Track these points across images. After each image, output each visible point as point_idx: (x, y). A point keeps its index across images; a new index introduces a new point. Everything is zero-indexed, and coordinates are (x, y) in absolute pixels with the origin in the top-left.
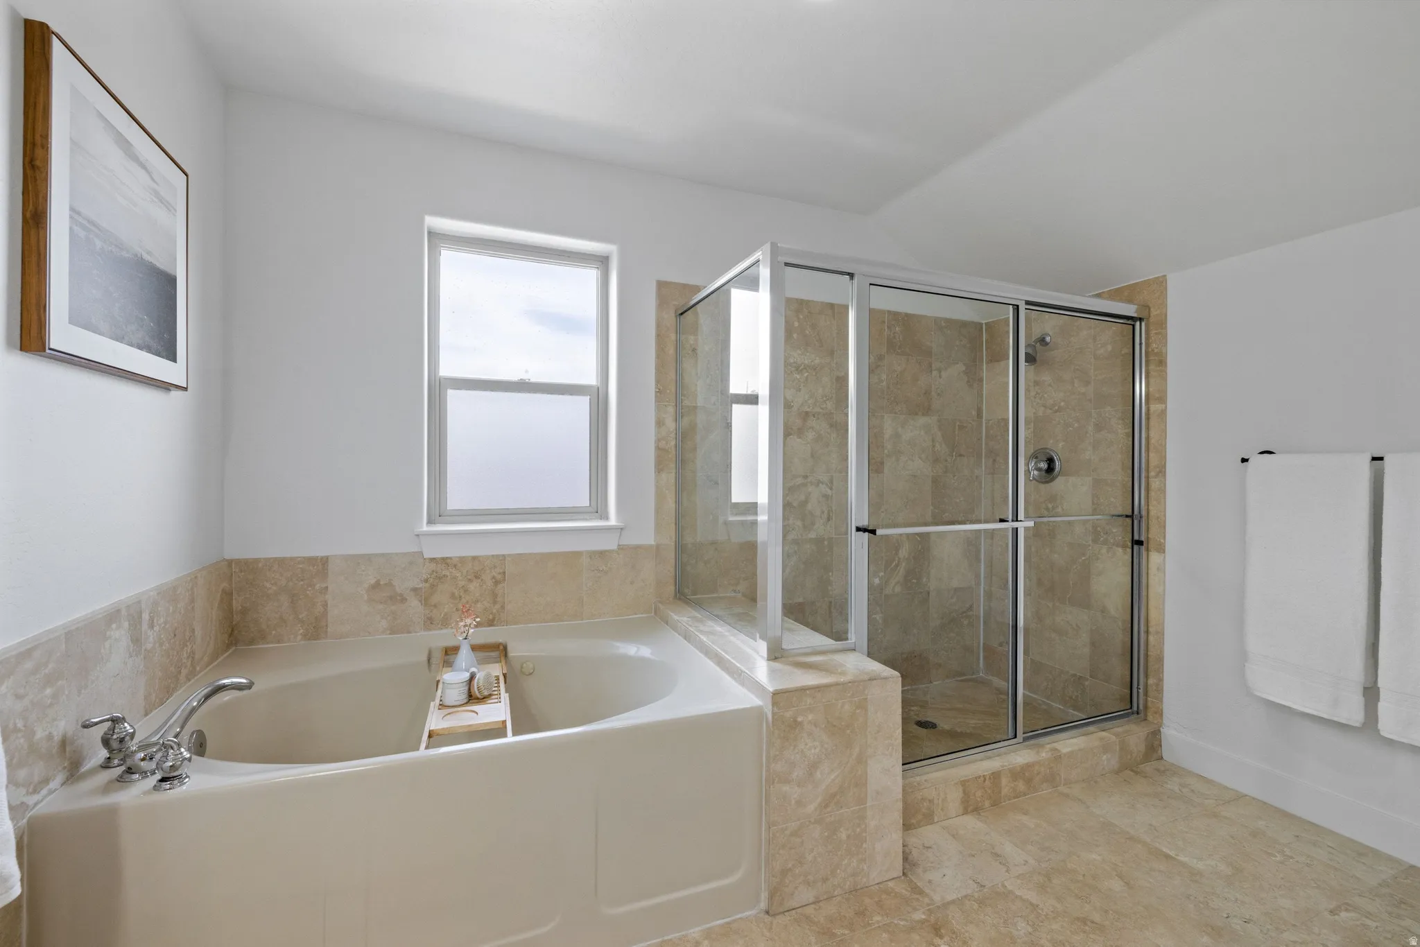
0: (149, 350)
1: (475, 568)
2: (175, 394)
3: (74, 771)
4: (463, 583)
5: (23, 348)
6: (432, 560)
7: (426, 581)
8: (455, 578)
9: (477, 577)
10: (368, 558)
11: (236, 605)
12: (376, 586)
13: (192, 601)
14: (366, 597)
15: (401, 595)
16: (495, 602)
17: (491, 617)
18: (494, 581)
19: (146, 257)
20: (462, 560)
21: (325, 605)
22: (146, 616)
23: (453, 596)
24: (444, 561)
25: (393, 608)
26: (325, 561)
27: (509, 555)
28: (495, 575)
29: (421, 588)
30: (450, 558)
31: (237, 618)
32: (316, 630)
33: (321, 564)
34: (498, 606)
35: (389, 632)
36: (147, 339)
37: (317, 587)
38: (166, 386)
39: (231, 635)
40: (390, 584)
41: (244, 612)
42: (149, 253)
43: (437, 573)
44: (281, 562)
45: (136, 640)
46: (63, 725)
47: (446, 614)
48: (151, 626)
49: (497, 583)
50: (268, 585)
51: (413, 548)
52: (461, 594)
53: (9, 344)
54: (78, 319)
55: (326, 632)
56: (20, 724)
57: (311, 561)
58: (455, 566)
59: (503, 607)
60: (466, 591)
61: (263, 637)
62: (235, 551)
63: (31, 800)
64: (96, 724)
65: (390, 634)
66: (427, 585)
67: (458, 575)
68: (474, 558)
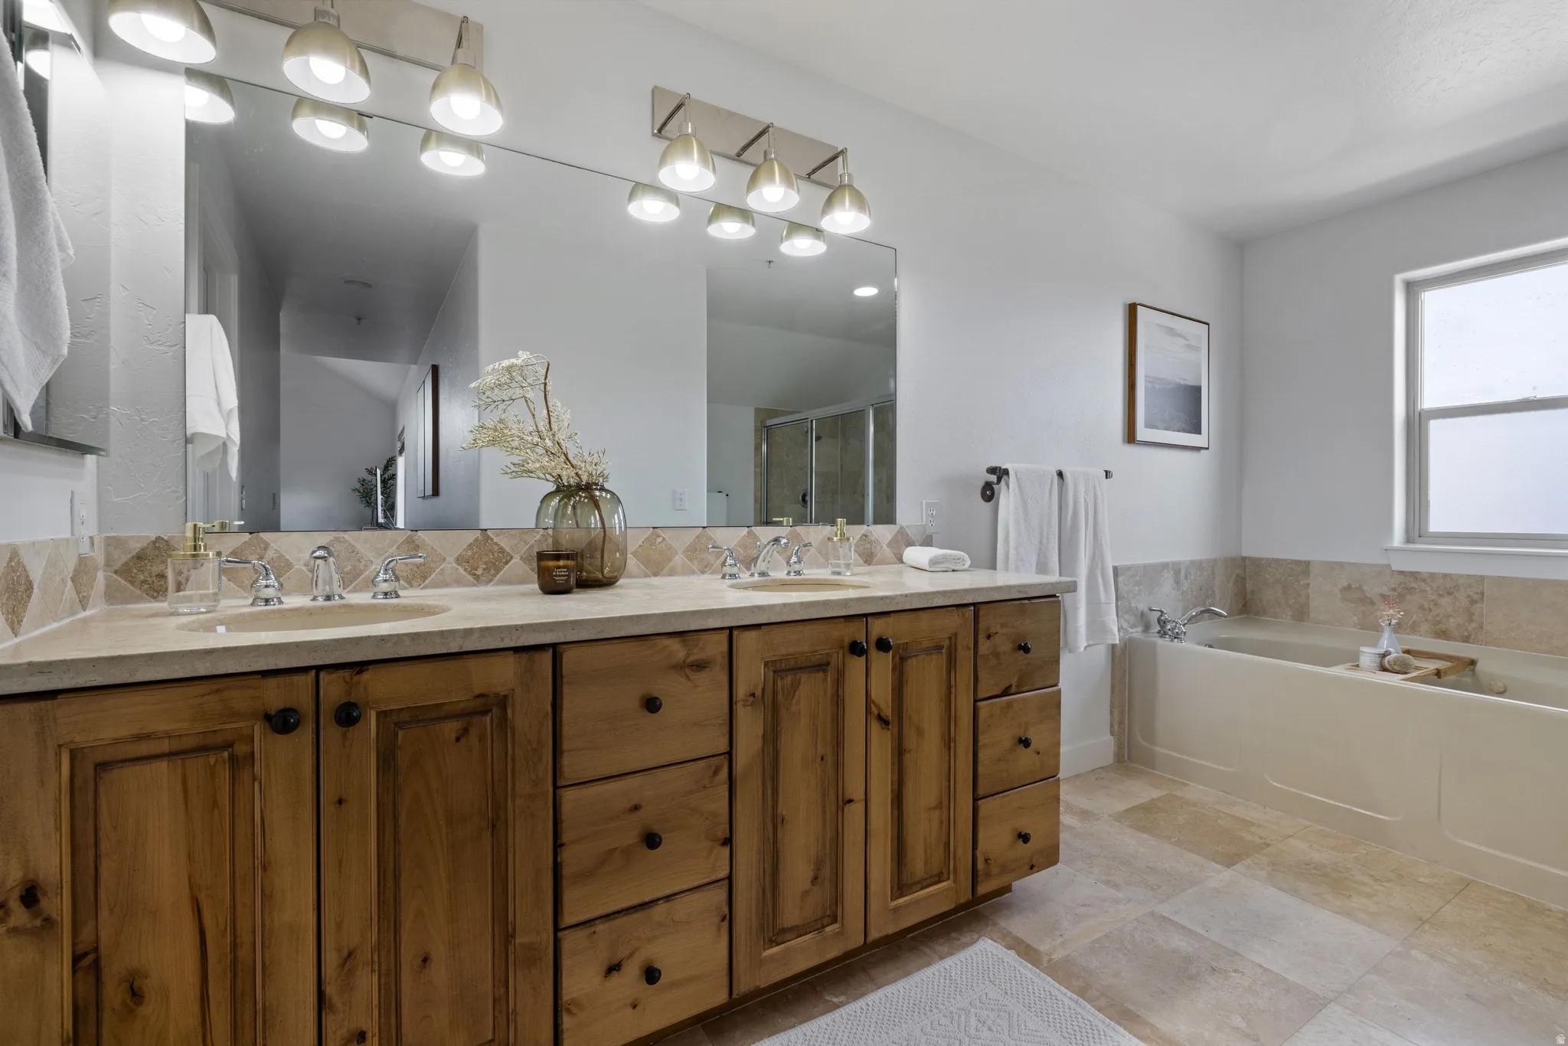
0: (1184, 431)
1: (1449, 585)
2: (1202, 451)
3: (1147, 628)
4: (1433, 597)
5: (1129, 442)
6: (1401, 573)
7: (1394, 590)
8: (1424, 591)
9: (1449, 594)
10: (1341, 565)
11: (1249, 587)
12: (1348, 588)
13: (1213, 573)
14: (1339, 595)
15: (1370, 599)
16: (1471, 621)
17: (1466, 634)
18: (1469, 599)
19: (1182, 382)
20: (1433, 576)
21: (1308, 597)
22: (1183, 572)
23: (1422, 607)
24: (1414, 575)
25: (1363, 608)
26: (1308, 564)
27: (1488, 577)
28: (1471, 593)
29: (1389, 596)
30: (1418, 573)
31: (1249, 596)
32: (1301, 614)
33: (1305, 567)
34: (1474, 625)
35: (1359, 627)
36: (1184, 426)
37: (1302, 583)
38: (1198, 449)
39: (1244, 606)
40: (1360, 588)
41: (1253, 592)
42: (1184, 380)
43: (1405, 584)
44: (1277, 561)
45: (1177, 582)
46: (1142, 606)
47: (1414, 622)
48: (1186, 578)
49: (1473, 602)
50: (1267, 576)
51: (1384, 561)
52: (1431, 607)
53: (1124, 441)
54: (1149, 425)
55: (1308, 616)
56: (1126, 596)
57: (1298, 563)
58: (1424, 580)
59: (1481, 627)
60: (1436, 605)
61: (1265, 612)
62: (1248, 551)
63: (1131, 630)
64: (1154, 610)
65: (1360, 629)
66: (1396, 594)
67: (1428, 589)
68: (1445, 576)
